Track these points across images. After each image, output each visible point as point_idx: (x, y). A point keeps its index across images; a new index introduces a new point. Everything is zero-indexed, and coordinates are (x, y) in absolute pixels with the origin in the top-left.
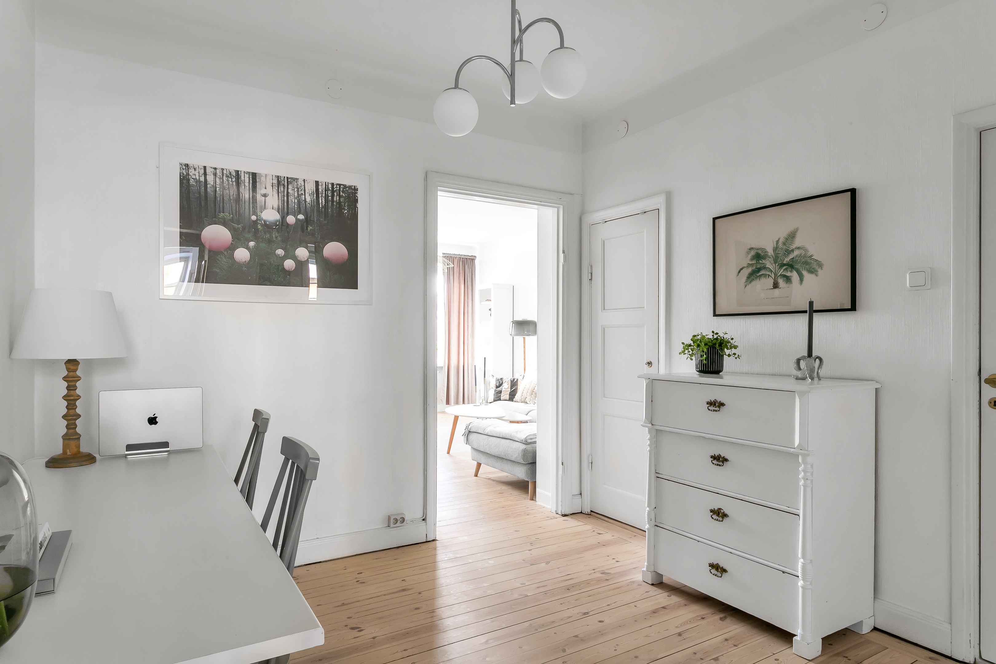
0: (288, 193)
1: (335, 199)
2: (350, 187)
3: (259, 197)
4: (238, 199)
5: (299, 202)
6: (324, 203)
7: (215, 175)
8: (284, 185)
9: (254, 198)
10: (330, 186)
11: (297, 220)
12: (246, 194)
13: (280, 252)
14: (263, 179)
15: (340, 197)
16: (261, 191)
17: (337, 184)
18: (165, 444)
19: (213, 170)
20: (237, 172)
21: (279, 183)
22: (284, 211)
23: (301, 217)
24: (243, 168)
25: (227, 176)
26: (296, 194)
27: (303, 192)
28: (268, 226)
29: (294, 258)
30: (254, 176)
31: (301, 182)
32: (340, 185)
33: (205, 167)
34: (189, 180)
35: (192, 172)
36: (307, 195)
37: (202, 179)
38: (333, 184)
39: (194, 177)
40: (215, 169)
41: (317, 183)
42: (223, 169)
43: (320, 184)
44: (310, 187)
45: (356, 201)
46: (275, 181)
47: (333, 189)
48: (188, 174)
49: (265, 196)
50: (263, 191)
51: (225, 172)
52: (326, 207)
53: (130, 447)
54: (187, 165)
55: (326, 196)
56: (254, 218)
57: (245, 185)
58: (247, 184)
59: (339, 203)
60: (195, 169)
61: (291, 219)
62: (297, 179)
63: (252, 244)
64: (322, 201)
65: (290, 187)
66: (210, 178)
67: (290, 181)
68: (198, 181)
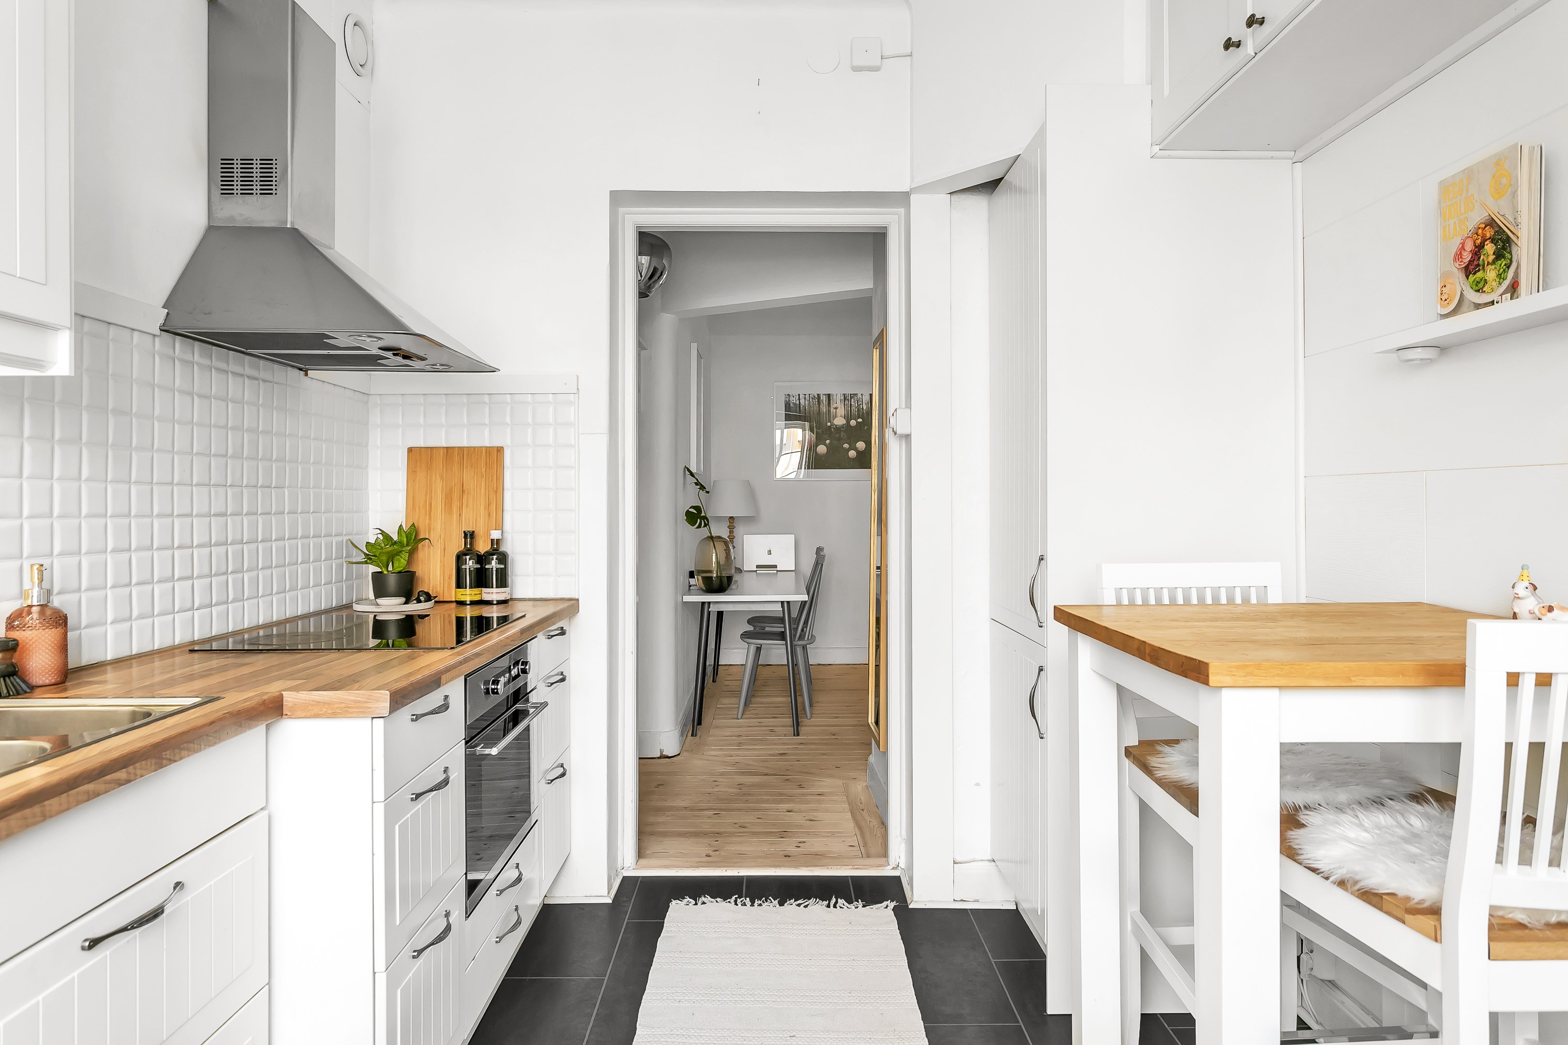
0: (851, 404)
3: (833, 410)
4: (819, 413)
5: (858, 410)
7: (805, 398)
8: (848, 400)
9: (829, 411)
11: (857, 423)
12: (824, 409)
13: (846, 446)
14: (835, 397)
16: (833, 406)
18: (775, 566)
19: (803, 395)
20: (818, 395)
21: (845, 398)
22: (848, 418)
23: (860, 420)
24: (823, 391)
25: (812, 399)
26: (856, 405)
27: (861, 403)
28: (838, 429)
29: (856, 449)
30: (829, 396)
31: (859, 396)
33: (799, 395)
34: (790, 404)
35: (792, 398)
36: (864, 404)
37: (798, 402)
39: (793, 402)
40: (805, 395)
41: (871, 395)
42: (810, 394)
44: (866, 399)
46: (843, 398)
48: (789, 400)
49: (836, 408)
50: (835, 405)
51: (811, 396)
53: (758, 566)
54: (789, 395)
56: (829, 424)
57: (823, 403)
58: (824, 402)
60: (793, 397)
61: (853, 423)
62: (857, 394)
63: (828, 442)
65: (852, 400)
66: (802, 401)
67: (853, 396)
68: (795, 404)
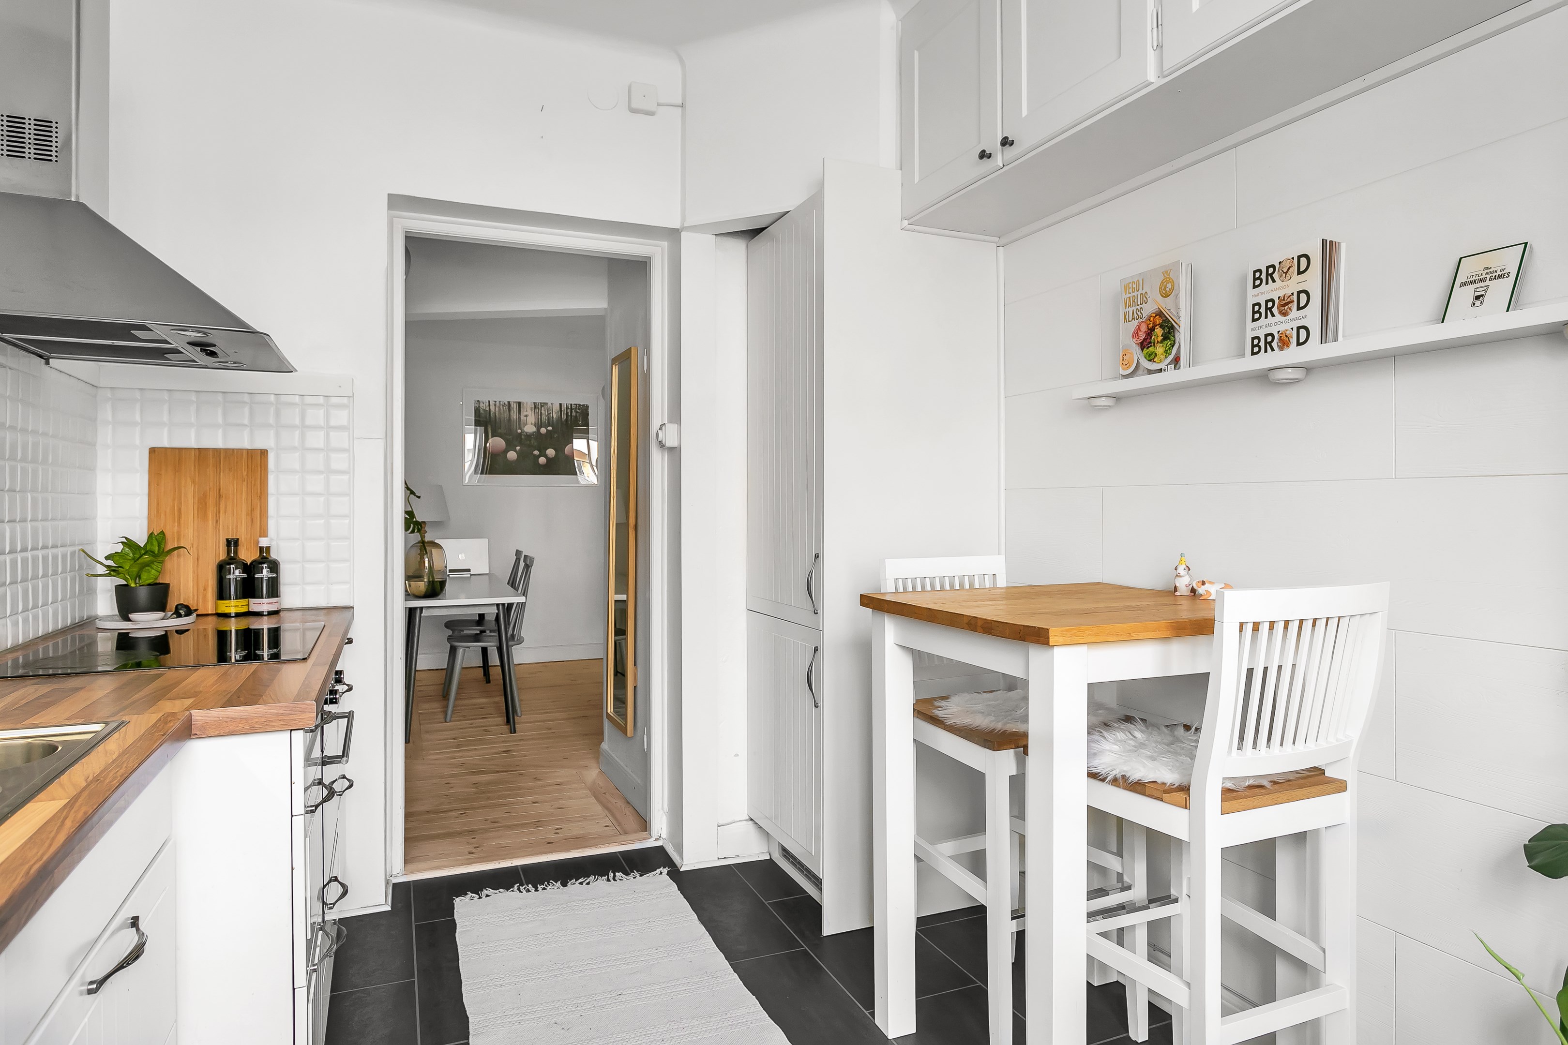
0: (541, 413)
1: (573, 415)
2: (583, 405)
3: (523, 418)
4: (509, 420)
5: (548, 418)
6: (565, 418)
7: (495, 405)
8: (538, 408)
9: (520, 418)
10: (569, 406)
11: (547, 431)
12: (514, 416)
13: (536, 452)
14: (525, 405)
15: (577, 412)
16: (523, 413)
17: (575, 404)
18: (469, 570)
19: (494, 402)
20: (509, 402)
21: (535, 407)
22: (539, 426)
23: (550, 428)
24: (514, 398)
25: (503, 406)
26: (547, 414)
27: (551, 412)
28: (529, 436)
29: (546, 456)
30: (519, 404)
31: (550, 405)
32: (576, 405)
33: (489, 401)
34: (479, 411)
35: (481, 405)
36: (554, 413)
37: (488, 409)
38: (571, 405)
39: (482, 408)
40: (495, 402)
41: (561, 404)
42: (500, 402)
43: (563, 405)
44: (556, 408)
45: (588, 415)
46: (533, 406)
47: (571, 408)
48: (479, 407)
49: (526, 416)
50: (525, 413)
51: (501, 403)
52: (567, 420)
53: (451, 571)
54: (478, 401)
55: (567, 413)
56: (519, 431)
57: (514, 410)
58: (515, 410)
59: (576, 417)
60: (483, 403)
61: (543, 430)
62: (547, 403)
63: (518, 448)
64: (564, 417)
65: (542, 408)
66: (492, 408)
67: (543, 405)
68: (485, 411)
